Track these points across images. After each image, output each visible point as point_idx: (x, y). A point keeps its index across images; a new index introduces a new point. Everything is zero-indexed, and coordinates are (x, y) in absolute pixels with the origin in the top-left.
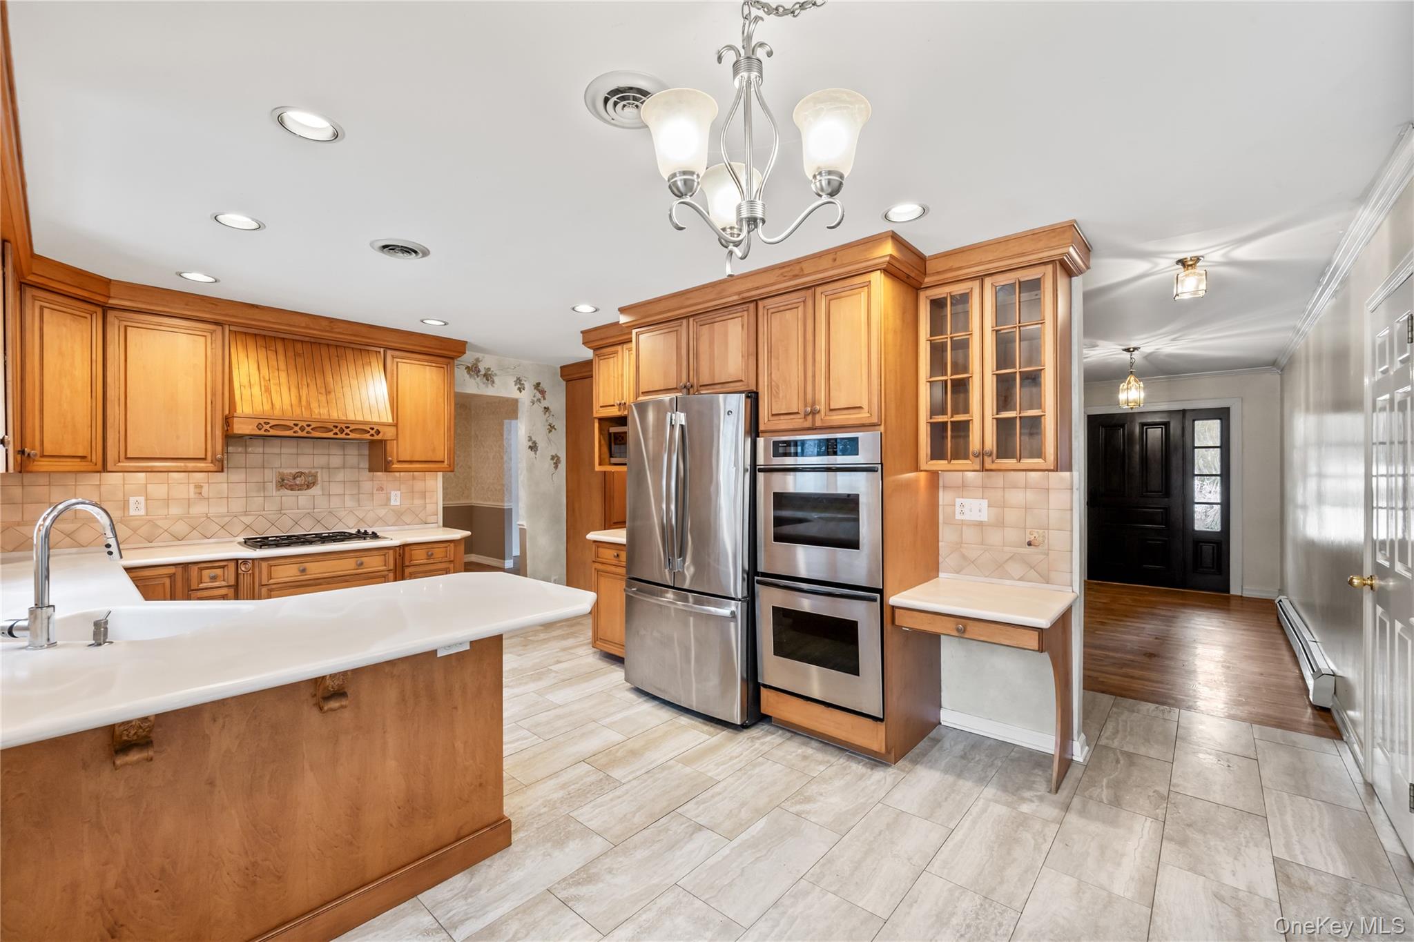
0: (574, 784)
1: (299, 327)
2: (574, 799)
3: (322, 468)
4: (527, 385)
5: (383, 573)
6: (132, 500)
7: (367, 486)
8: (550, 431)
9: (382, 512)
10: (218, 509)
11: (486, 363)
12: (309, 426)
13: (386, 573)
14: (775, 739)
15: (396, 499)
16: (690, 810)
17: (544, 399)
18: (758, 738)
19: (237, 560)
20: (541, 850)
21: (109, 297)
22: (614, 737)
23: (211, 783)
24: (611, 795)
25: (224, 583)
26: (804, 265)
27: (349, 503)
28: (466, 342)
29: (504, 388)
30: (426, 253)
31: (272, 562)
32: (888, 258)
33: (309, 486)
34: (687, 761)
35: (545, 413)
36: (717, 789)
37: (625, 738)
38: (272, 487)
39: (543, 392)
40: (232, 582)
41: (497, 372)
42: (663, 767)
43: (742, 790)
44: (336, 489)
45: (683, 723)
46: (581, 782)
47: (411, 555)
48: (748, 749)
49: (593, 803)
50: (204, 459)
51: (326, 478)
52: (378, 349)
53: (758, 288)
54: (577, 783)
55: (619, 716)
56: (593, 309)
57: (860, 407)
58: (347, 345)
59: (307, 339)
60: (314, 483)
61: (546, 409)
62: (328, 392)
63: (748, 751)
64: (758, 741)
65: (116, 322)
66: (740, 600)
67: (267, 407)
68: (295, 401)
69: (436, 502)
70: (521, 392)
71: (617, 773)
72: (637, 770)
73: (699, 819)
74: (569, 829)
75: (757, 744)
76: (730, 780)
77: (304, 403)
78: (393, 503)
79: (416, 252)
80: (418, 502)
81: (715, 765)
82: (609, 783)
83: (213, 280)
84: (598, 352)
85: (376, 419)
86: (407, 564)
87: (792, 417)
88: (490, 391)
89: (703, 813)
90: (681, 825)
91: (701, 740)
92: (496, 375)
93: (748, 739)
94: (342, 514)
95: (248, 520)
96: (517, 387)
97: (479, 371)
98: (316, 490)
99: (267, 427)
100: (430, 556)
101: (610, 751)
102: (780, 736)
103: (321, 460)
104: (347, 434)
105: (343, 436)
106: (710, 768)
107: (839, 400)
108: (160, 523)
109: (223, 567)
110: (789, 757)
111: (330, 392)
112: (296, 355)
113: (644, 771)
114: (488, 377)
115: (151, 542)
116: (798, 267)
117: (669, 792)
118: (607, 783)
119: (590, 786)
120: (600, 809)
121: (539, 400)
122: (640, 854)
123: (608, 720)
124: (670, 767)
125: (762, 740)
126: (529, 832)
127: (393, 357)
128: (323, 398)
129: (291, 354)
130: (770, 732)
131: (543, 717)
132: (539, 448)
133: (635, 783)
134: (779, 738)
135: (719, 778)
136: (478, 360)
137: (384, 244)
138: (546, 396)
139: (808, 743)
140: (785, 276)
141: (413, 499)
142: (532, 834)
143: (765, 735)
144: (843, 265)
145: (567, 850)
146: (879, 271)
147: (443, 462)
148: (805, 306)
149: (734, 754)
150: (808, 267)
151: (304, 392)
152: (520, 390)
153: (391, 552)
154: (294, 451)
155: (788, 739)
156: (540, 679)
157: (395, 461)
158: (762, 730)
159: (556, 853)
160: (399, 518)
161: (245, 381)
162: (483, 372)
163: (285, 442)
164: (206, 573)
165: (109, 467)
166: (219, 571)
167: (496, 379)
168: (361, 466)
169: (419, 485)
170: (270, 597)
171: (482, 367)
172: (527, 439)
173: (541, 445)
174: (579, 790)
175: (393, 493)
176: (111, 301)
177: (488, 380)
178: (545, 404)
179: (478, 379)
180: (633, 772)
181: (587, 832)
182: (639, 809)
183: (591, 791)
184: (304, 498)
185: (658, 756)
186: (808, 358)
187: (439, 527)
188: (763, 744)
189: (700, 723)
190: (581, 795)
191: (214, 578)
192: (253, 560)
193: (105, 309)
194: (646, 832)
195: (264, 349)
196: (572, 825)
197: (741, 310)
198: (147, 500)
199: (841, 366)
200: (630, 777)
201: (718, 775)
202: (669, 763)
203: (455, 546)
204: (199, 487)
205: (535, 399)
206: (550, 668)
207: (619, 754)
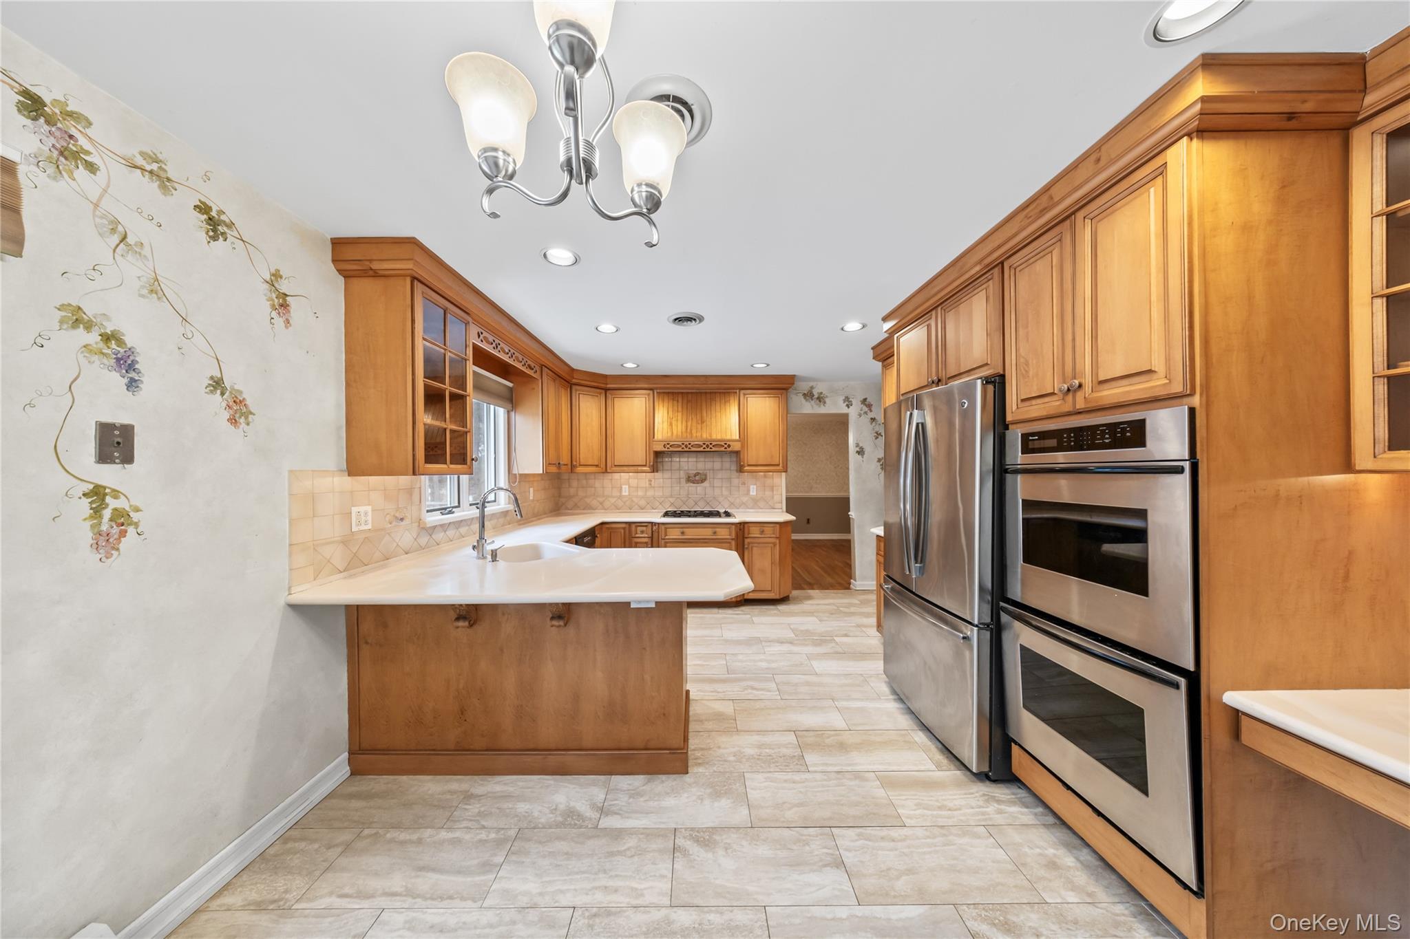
0: (770, 749)
1: (689, 384)
2: (758, 762)
3: (709, 470)
4: (854, 402)
5: (728, 541)
6: (624, 487)
7: (735, 481)
8: (877, 438)
9: (745, 499)
10: (659, 493)
11: (819, 389)
12: (668, 444)
13: (730, 541)
14: (1022, 814)
15: (753, 491)
16: (846, 838)
17: (871, 411)
18: (999, 801)
19: (652, 523)
20: (701, 792)
21: (607, 384)
22: (837, 721)
23: (502, 650)
24: (789, 776)
25: (646, 536)
26: (1052, 191)
27: (725, 492)
28: (795, 375)
29: (835, 406)
30: (701, 319)
31: (667, 526)
32: (1198, 107)
33: (703, 481)
34: (888, 782)
35: (871, 424)
36: (895, 833)
37: (847, 728)
38: (683, 481)
39: (869, 406)
40: (650, 536)
41: (828, 395)
42: (857, 775)
43: (924, 853)
44: (717, 483)
45: (917, 739)
46: (776, 750)
47: (749, 530)
48: (973, 808)
49: (769, 775)
50: (645, 466)
51: (712, 476)
52: (735, 391)
53: (999, 247)
54: (773, 749)
55: (858, 704)
56: (861, 326)
57: (1150, 371)
58: (716, 391)
59: (694, 391)
60: (705, 480)
61: (873, 420)
62: (702, 422)
63: (972, 810)
64: (995, 805)
65: (610, 396)
66: (977, 626)
67: (669, 434)
68: (684, 430)
69: (781, 494)
70: (849, 407)
71: (811, 758)
72: (831, 765)
73: (848, 854)
74: (734, 787)
75: (992, 808)
76: (920, 832)
77: (689, 430)
78: (751, 493)
79: (695, 320)
80: (768, 493)
81: (916, 805)
82: (797, 764)
83: (636, 366)
84: (885, 363)
85: (728, 437)
86: (746, 536)
87: (1046, 400)
88: (823, 410)
89: (856, 851)
90: (825, 848)
91: (922, 768)
92: (827, 397)
93: (984, 795)
94: (721, 499)
95: (672, 500)
96: (845, 404)
97: (813, 396)
98: (706, 484)
99: (668, 446)
100: (762, 532)
101: (824, 734)
102: (1036, 814)
103: (709, 465)
104: (689, 448)
105: (708, 449)
106: (908, 804)
107: (1114, 365)
108: (634, 499)
109: (646, 526)
110: (1027, 850)
111: (704, 422)
112: (688, 401)
113: (836, 769)
114: (821, 399)
115: (642, 509)
116: (1045, 198)
117: (842, 805)
118: (798, 763)
119: (781, 757)
120: (770, 783)
121: (866, 413)
122: (764, 851)
123: (845, 704)
124: (866, 780)
125: (1003, 807)
126: (707, 771)
127: (744, 394)
128: (699, 426)
129: (685, 401)
130: (1021, 802)
131: (795, 678)
132: (866, 453)
133: (818, 776)
134: (1032, 817)
135: (908, 822)
136: (812, 388)
137: (675, 317)
138: (872, 409)
139: (1075, 848)
140: (1030, 217)
141: (764, 491)
142: (707, 774)
143: (1012, 803)
144: (1113, 162)
145: (716, 804)
146: (1185, 138)
147: (778, 465)
148: (1061, 247)
149: (950, 805)
150: (1057, 192)
151: (689, 424)
152: (848, 406)
153: (734, 526)
154: (695, 460)
155: (1044, 825)
156: (819, 645)
157: (746, 465)
158: (1013, 794)
159: (707, 802)
160: (755, 504)
161: (660, 421)
162: (816, 396)
163: (698, 454)
164: (639, 529)
165: (609, 470)
166: (644, 528)
167: (827, 400)
168: (732, 469)
169: (769, 481)
170: (666, 547)
171: (815, 393)
172: (855, 445)
173: (867, 450)
174: (770, 756)
175: (752, 487)
176: (608, 386)
177: (820, 401)
178: (871, 415)
179: (813, 402)
180: (826, 764)
181: (744, 798)
182: (801, 805)
183: (777, 762)
184: (700, 488)
185: (863, 761)
186: (1067, 317)
187: (783, 512)
188: (1000, 812)
189: (937, 748)
190: (765, 761)
191: (642, 532)
192: (658, 524)
193: (606, 390)
194: (786, 832)
195: (672, 401)
196: (738, 784)
197: (986, 280)
198: (629, 487)
199: (1115, 316)
200: (820, 769)
201: (909, 817)
202: (867, 775)
203: (780, 528)
204: (650, 481)
205: (862, 412)
206: (835, 638)
207: (828, 741)
